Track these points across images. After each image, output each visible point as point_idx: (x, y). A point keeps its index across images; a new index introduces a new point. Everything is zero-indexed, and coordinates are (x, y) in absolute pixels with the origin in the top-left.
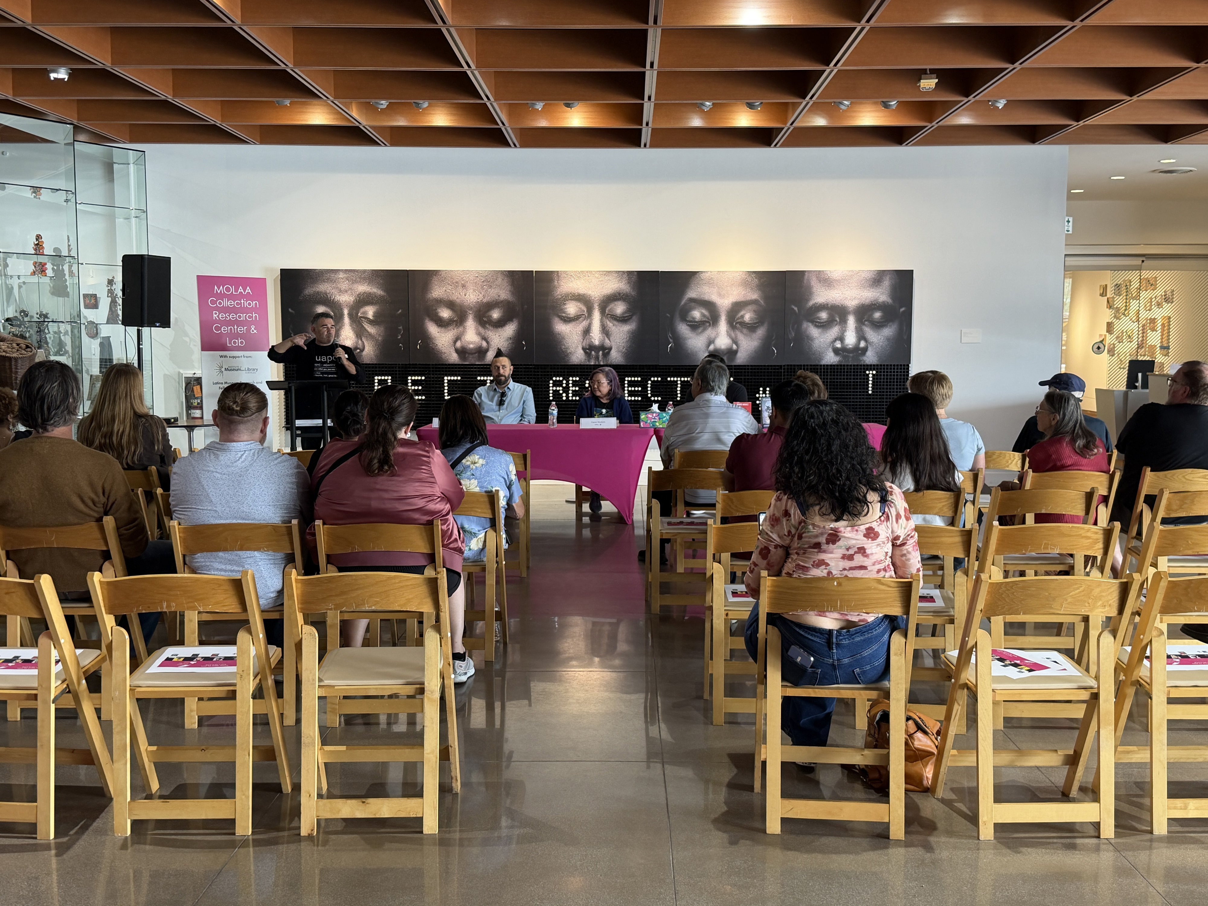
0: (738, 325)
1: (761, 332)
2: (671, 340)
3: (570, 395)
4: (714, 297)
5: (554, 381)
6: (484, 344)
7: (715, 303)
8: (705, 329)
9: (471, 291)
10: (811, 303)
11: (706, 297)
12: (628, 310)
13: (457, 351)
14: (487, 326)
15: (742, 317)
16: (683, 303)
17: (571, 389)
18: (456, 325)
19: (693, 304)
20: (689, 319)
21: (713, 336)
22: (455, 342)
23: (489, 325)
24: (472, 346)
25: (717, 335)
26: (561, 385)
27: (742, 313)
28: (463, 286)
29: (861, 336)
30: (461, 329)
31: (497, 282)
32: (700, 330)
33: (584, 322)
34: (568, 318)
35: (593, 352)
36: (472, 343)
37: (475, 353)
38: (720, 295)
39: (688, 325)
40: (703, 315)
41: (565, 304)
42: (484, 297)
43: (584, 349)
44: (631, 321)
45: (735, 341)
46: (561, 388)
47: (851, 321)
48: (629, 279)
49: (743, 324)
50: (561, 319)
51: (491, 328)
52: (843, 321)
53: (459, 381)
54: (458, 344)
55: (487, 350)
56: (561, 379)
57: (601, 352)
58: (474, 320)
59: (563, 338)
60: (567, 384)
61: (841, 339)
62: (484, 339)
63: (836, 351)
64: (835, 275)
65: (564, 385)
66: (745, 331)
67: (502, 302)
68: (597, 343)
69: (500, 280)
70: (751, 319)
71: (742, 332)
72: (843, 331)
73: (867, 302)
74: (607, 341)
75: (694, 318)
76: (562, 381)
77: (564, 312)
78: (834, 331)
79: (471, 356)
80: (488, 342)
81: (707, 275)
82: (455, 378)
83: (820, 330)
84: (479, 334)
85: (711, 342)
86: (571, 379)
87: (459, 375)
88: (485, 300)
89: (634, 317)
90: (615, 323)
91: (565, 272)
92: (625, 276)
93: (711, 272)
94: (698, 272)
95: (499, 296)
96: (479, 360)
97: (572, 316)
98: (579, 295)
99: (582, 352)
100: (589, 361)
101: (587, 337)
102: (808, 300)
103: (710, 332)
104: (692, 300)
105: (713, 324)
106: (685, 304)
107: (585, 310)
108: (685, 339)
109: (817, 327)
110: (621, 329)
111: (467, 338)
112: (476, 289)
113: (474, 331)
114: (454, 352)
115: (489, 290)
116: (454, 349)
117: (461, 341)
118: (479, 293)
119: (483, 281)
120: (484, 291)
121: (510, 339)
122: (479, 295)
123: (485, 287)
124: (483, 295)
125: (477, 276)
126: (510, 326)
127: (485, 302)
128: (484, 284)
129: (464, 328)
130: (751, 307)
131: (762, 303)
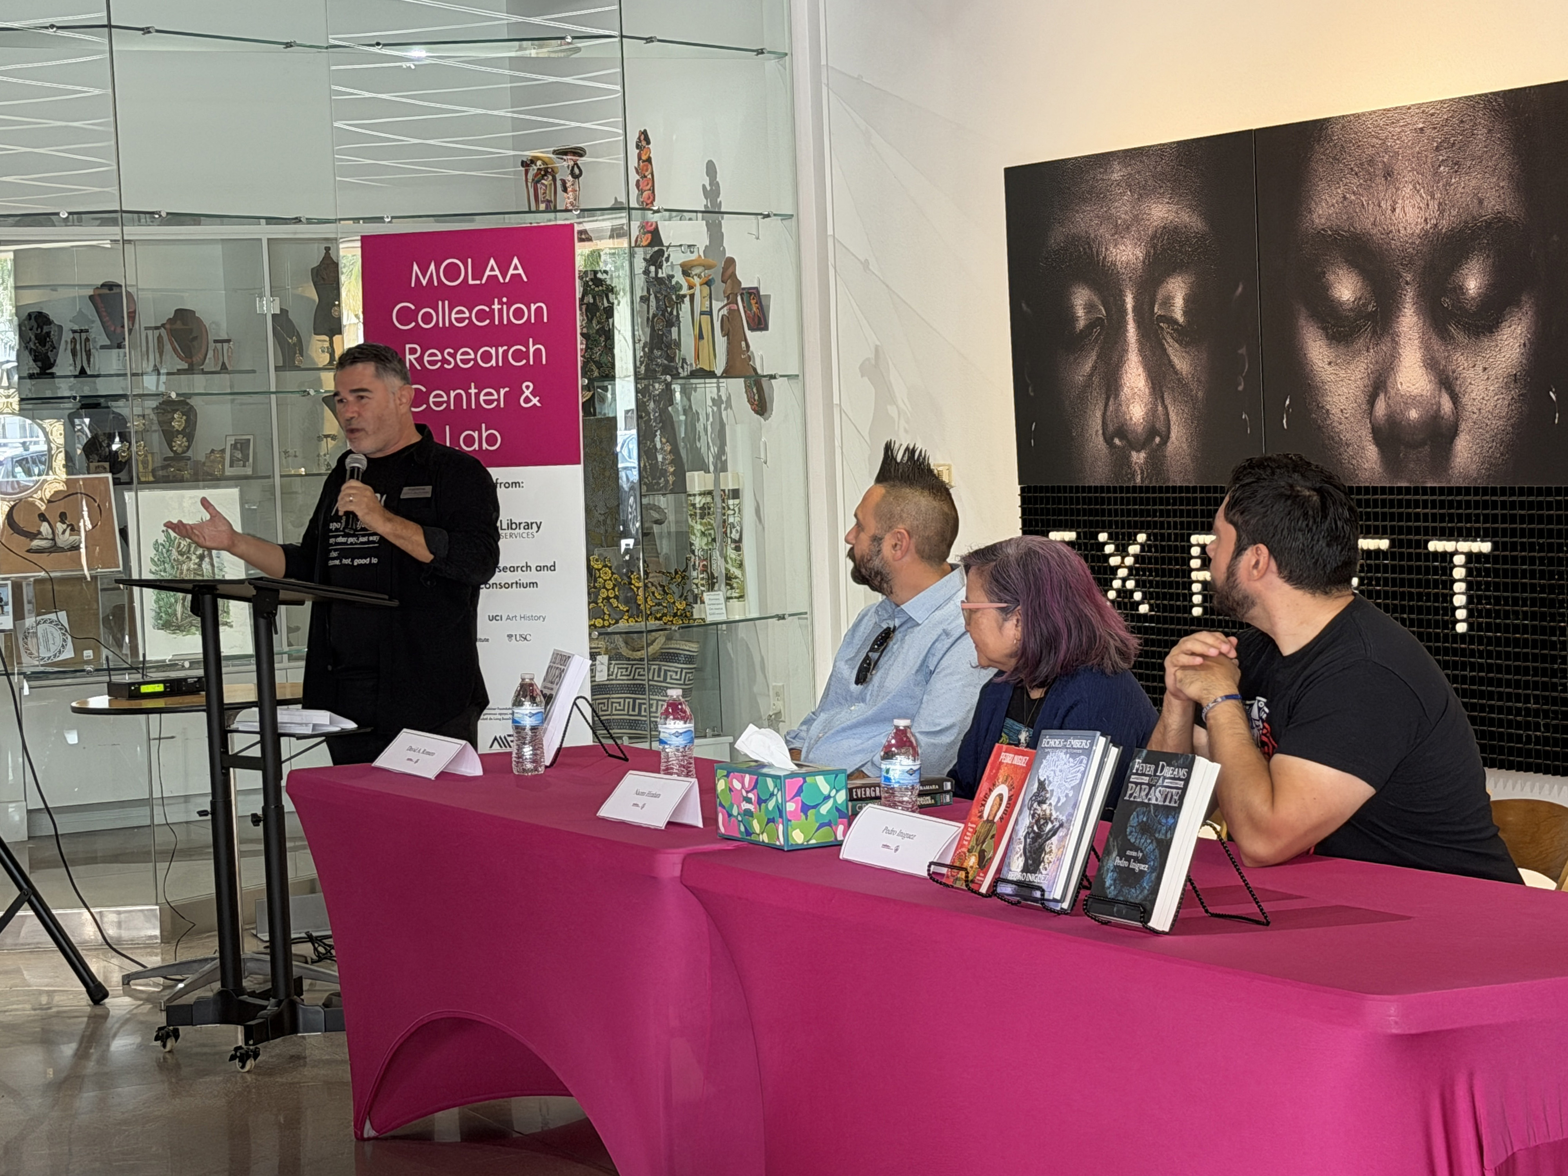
6: (1447, 405)
9: (1409, 190)
13: (1377, 434)
14: (1453, 329)
18: (1374, 332)
22: (1372, 400)
23: (1457, 324)
24: (1414, 414)
28: (1388, 174)
30: (1385, 347)
31: (1473, 147)
36: (1414, 401)
37: (1423, 443)
42: (1442, 212)
51: (1460, 337)
54: (1381, 408)
55: (1454, 431)
58: (1419, 310)
62: (1446, 382)
67: (1488, 224)
69: (1481, 134)
79: (1413, 455)
80: (1455, 399)
84: (1432, 364)
87: (1385, 533)
88: (1444, 224)
95: (1481, 202)
96: (1434, 471)
111: (1401, 384)
112: (1420, 181)
113: (1419, 355)
114: (1370, 437)
115: (1453, 180)
116: (1369, 425)
117: (1386, 395)
118: (1429, 198)
119: (1437, 147)
120: (1441, 184)
121: (1515, 381)
122: (1428, 205)
123: (1442, 168)
124: (1440, 204)
125: (1422, 129)
126: (1513, 327)
127: (1444, 231)
128: (1441, 158)
129: (1393, 340)
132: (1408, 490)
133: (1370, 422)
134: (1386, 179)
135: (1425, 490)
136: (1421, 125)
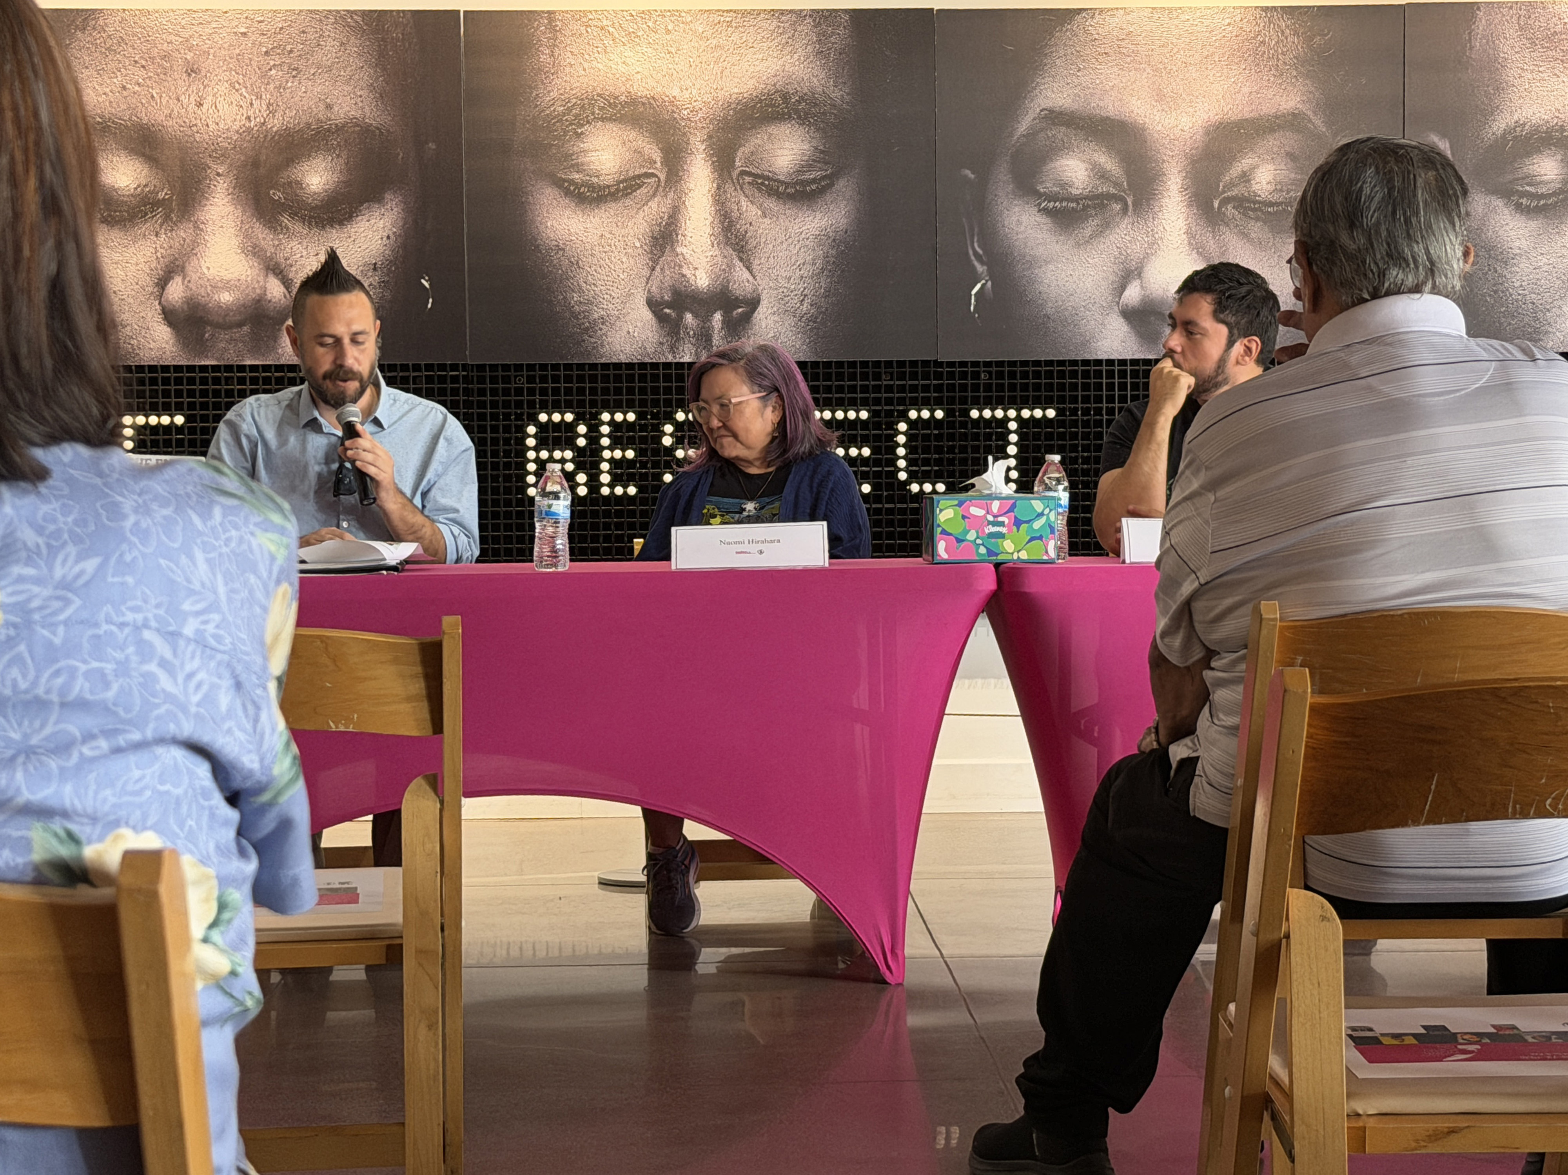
0: (1230, 210)
2: (980, 268)
3: (605, 478)
5: (542, 427)
7: (1144, 130)
8: (1106, 226)
9: (223, 88)
10: (1500, 124)
11: (1109, 107)
12: (821, 157)
13: (169, 316)
14: (285, 220)
15: (1246, 177)
16: (1024, 125)
17: (607, 454)
18: (167, 218)
19: (1060, 132)
20: (1046, 186)
21: (1136, 250)
22: (162, 283)
23: (293, 215)
24: (226, 298)
25: (1153, 246)
26: (570, 443)
27: (1244, 163)
30: (184, 232)
31: (318, 56)
32: (1089, 228)
33: (653, 204)
34: (592, 187)
35: (689, 317)
36: (227, 286)
37: (240, 325)
38: (1160, 97)
39: (1046, 211)
40: (1102, 175)
41: (579, 135)
42: (273, 113)
43: (653, 304)
44: (828, 197)
46: (568, 454)
48: (822, 38)
49: (1247, 204)
50: (568, 193)
51: (298, 227)
53: (180, 429)
54: (176, 291)
56: (569, 417)
57: (718, 317)
58: (236, 201)
59: (577, 264)
60: (593, 437)
62: (275, 269)
65: (581, 442)
66: (1255, 229)
67: (340, 129)
68: (702, 280)
69: (331, 45)
70: (1279, 186)
71: (1244, 235)
74: (741, 274)
75: (1064, 185)
76: (571, 427)
77: (578, 167)
79: (223, 335)
80: (288, 283)
81: (1114, 22)
82: (165, 420)
83: (1534, 224)
84: (254, 251)
85: (1130, 273)
86: (606, 417)
87: (179, 409)
88: (276, 124)
89: (841, 184)
90: (771, 204)
91: (579, 16)
92: (806, 27)
93: (1127, 11)
94: (1079, 11)
95: (329, 107)
96: (255, 350)
97: (607, 180)
98: (633, 102)
99: (647, 314)
100: (673, 349)
101: (667, 257)
102: (1489, 112)
103: (1125, 236)
104: (1056, 117)
105: (1137, 204)
106: (1032, 135)
107: (657, 156)
108: (1032, 263)
109: (1522, 209)
110: (794, 228)
111: (208, 268)
112: (241, 81)
113: (235, 242)
114: (160, 318)
115: (289, 84)
116: (158, 307)
117: (184, 278)
118: (254, 98)
119: (266, 53)
120: (272, 86)
121: (375, 269)
122: (251, 104)
123: (273, 72)
124: (269, 105)
125: (244, 34)
126: (373, 221)
127: (275, 129)
128: (272, 63)
129: (197, 227)
130: (1272, 142)
131: (1318, 123)
132: (215, 368)
133: (160, 303)
134: (189, 75)
135: (242, 368)
136: (243, 30)
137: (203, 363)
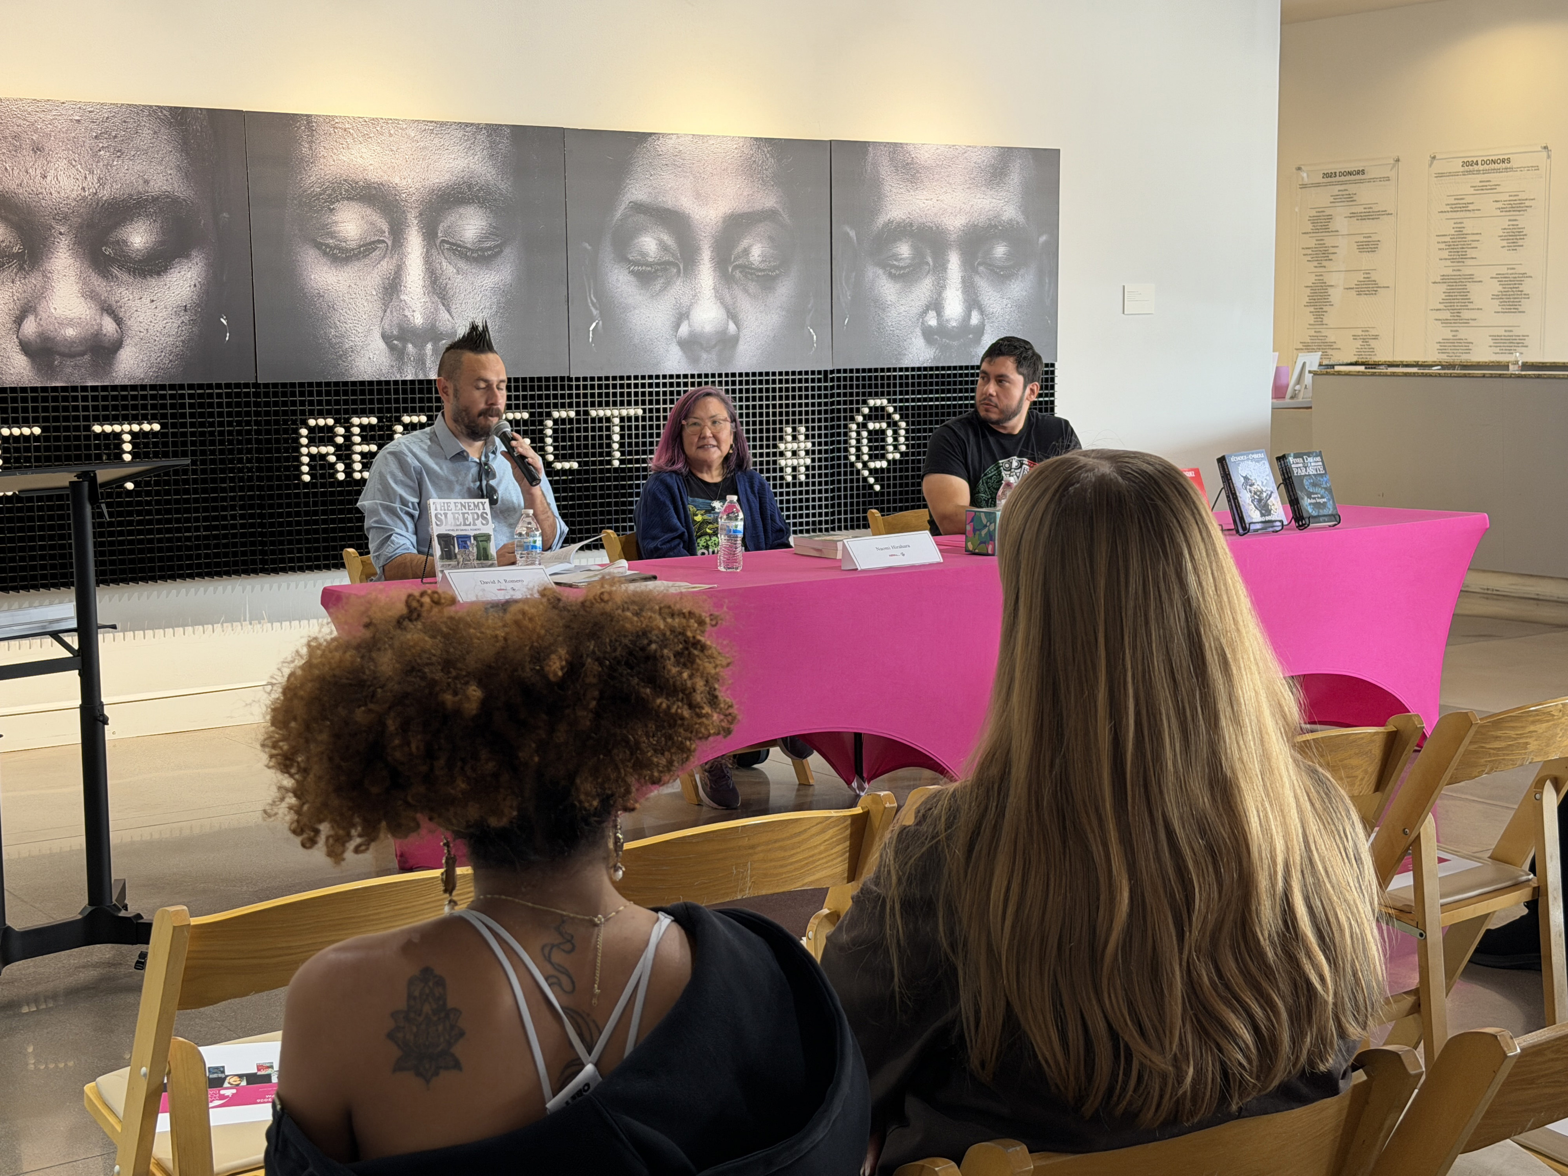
0: (738, 274)
1: (784, 290)
2: (595, 312)
3: (358, 466)
4: (686, 203)
5: (311, 430)
6: (109, 326)
7: (689, 217)
8: (668, 284)
9: (63, 164)
10: (881, 220)
11: (669, 201)
12: (493, 232)
13: (26, 347)
14: (115, 271)
15: (746, 252)
16: (618, 214)
17: (358, 449)
18: (21, 268)
19: (641, 218)
20: (633, 256)
21: (685, 300)
22: (19, 321)
23: (121, 267)
24: (70, 332)
25: (695, 298)
26: (330, 441)
27: (745, 243)
28: (37, 149)
29: (972, 302)
30: (35, 280)
31: (137, 141)
32: (658, 284)
33: (384, 263)
34: (341, 249)
35: (410, 346)
36: (70, 323)
37: (82, 354)
38: (698, 195)
39: (632, 272)
40: (663, 247)
41: (331, 210)
42: (103, 185)
43: (386, 338)
44: (499, 260)
45: (732, 315)
46: (331, 449)
47: (954, 263)
48: (493, 145)
49: (747, 270)
50: (325, 254)
51: (124, 276)
52: (940, 267)
53: (36, 438)
54: (30, 327)
55: (117, 345)
56: (330, 422)
57: (429, 346)
58: (75, 255)
59: (332, 307)
60: (348, 437)
61: (936, 305)
62: (109, 310)
63: (929, 335)
64: (924, 157)
65: (340, 440)
66: (752, 287)
67: (155, 199)
68: (418, 319)
69: (146, 133)
70: (764, 259)
71: (746, 291)
72: (940, 287)
73: (982, 220)
74: (444, 315)
75: (644, 255)
76: (330, 429)
77: (332, 235)
78: (924, 289)
79: (70, 362)
80: (118, 321)
81: (671, 142)
82: (26, 431)
83: (898, 286)
84: (91, 295)
85: (682, 316)
86: (356, 420)
87: (36, 421)
88: (105, 194)
89: (507, 251)
90: (462, 264)
91: (328, 119)
92: (482, 137)
93: (678, 136)
94: (651, 134)
95: (146, 182)
96: (95, 375)
97: (353, 245)
98: (368, 186)
99: (382, 345)
100: (400, 370)
101: (395, 303)
102: (876, 214)
103: (678, 290)
104: (639, 208)
105: (685, 269)
106: (624, 217)
107: (385, 227)
108: (626, 308)
109: (892, 276)
110: (478, 283)
111: (55, 309)
112: (77, 159)
113: (76, 288)
114: (18, 349)
115: (115, 163)
116: (16, 340)
117: (36, 317)
118: (87, 172)
119: (96, 137)
120: (101, 164)
121: (186, 310)
122: (86, 178)
123: (102, 152)
124: (99, 179)
125: (78, 121)
126: (183, 273)
127: (104, 198)
128: (101, 145)
129: (44, 276)
130: (762, 228)
131: (786, 218)
132: (64, 389)
133: (17, 337)
134: (36, 152)
135: (84, 388)
136: (77, 118)
137: (53, 385)
